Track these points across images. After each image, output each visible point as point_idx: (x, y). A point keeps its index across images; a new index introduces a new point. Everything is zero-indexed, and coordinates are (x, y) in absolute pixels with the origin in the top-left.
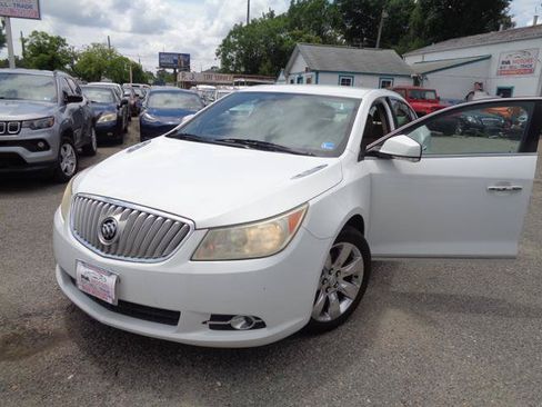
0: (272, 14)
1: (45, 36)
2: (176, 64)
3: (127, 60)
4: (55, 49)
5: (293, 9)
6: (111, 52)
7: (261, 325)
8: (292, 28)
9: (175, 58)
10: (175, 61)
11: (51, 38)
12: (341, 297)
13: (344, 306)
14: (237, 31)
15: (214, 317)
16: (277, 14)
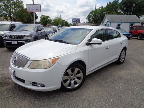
0: (102, 7)
1: (45, 16)
2: (77, 21)
3: (64, 21)
4: (47, 19)
5: (108, 5)
6: (61, 19)
7: (44, 86)
8: (108, 10)
9: (77, 20)
10: (76, 21)
11: (46, 16)
12: (75, 83)
13: (76, 86)
14: (92, 12)
15: (33, 83)
16: (103, 7)
